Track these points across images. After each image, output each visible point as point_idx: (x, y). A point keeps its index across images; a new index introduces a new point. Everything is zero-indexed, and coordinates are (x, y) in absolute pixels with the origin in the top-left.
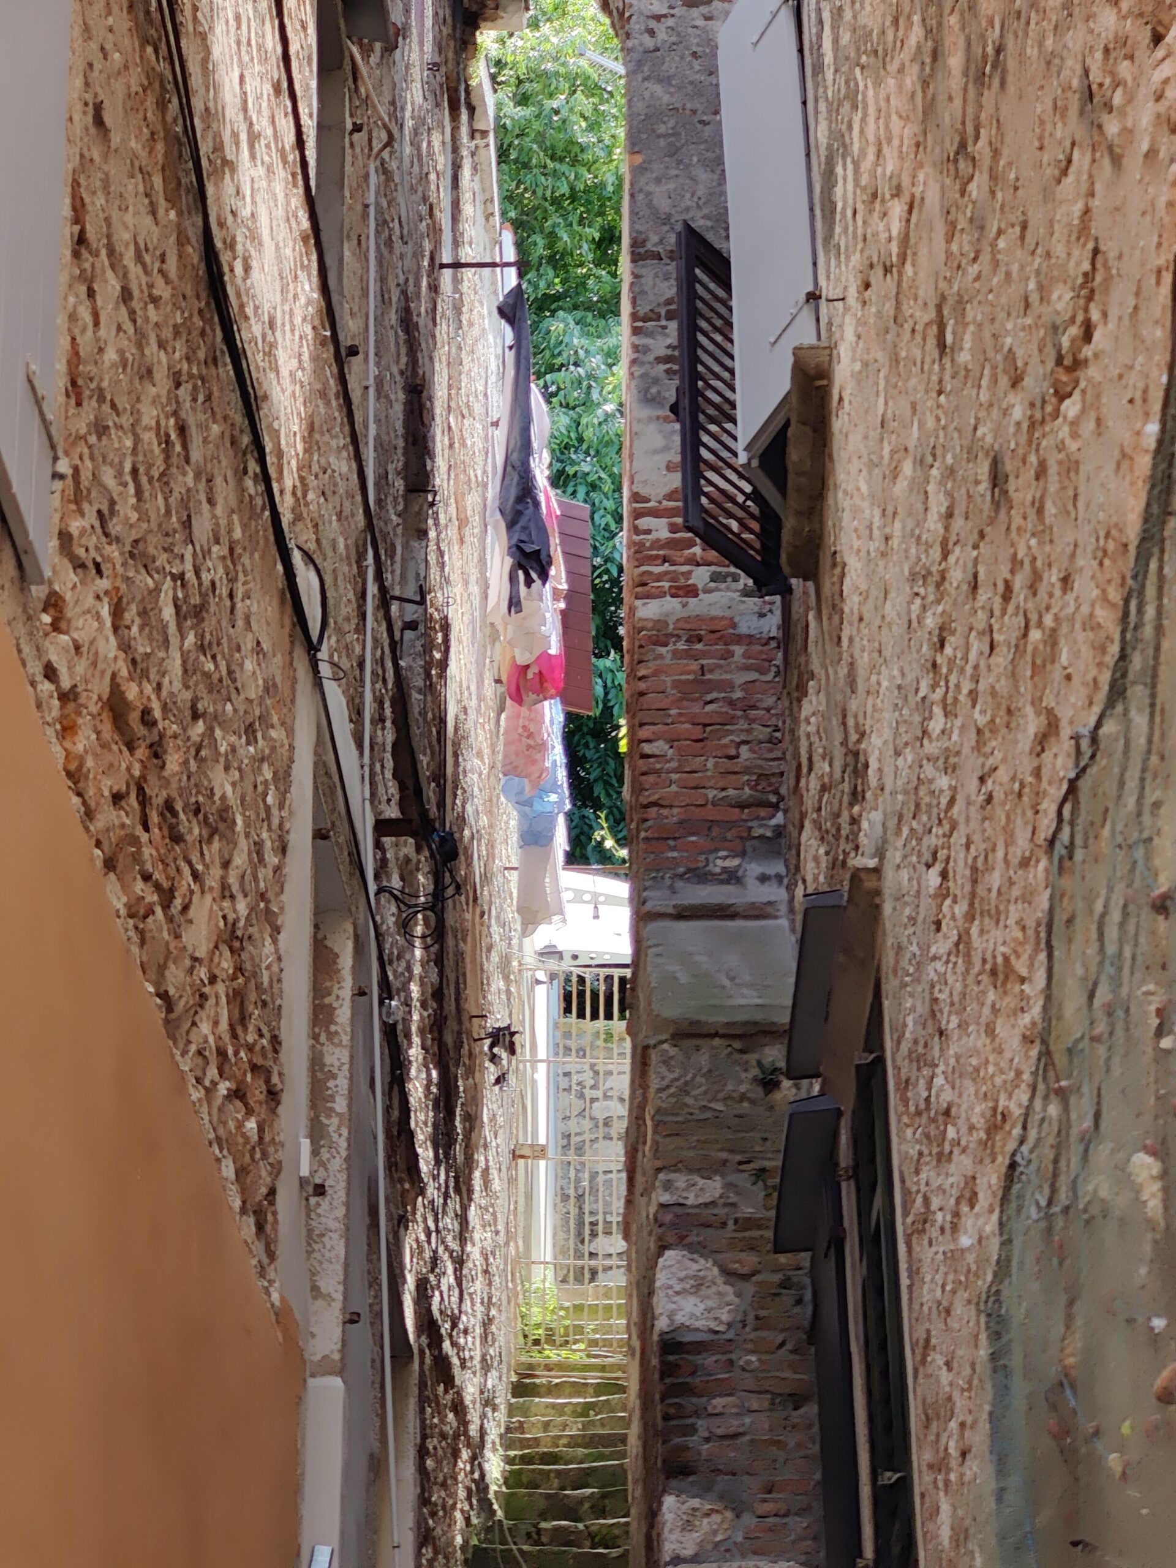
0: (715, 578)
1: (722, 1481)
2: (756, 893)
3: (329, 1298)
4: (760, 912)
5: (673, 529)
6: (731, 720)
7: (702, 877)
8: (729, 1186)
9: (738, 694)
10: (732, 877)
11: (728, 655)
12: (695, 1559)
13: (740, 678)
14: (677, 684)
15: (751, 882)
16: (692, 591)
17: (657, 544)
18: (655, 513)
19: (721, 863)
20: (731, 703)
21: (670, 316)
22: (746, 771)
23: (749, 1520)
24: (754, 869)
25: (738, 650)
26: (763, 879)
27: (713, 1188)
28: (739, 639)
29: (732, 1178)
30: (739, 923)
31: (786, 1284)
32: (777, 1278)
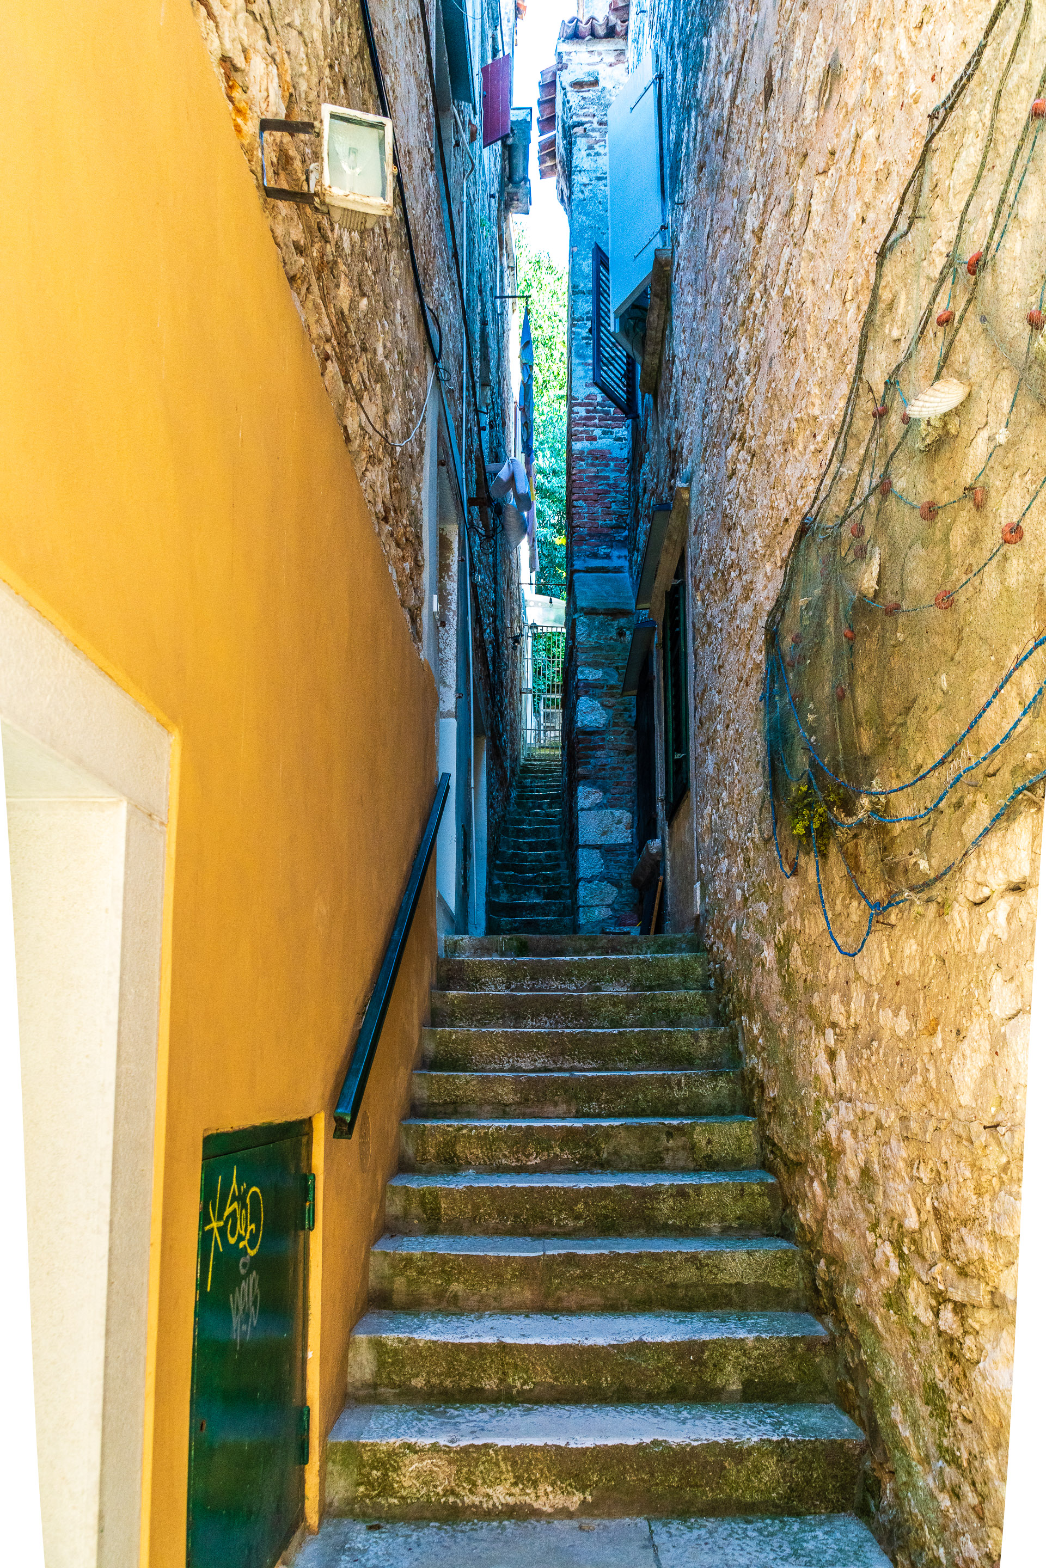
0: (604, 433)
1: (600, 782)
2: (616, 563)
3: (450, 686)
4: (618, 570)
5: (588, 411)
6: (607, 492)
7: (595, 556)
8: (605, 673)
9: (612, 482)
10: (608, 556)
11: (607, 465)
12: (589, 809)
13: (612, 475)
14: (588, 477)
15: (615, 558)
16: (594, 439)
17: (581, 418)
18: (580, 405)
19: (603, 550)
20: (609, 485)
21: (588, 319)
22: (614, 513)
23: (610, 796)
24: (615, 553)
25: (612, 464)
26: (619, 557)
27: (599, 674)
28: (613, 459)
29: (607, 669)
30: (610, 575)
31: (626, 710)
32: (622, 708)
